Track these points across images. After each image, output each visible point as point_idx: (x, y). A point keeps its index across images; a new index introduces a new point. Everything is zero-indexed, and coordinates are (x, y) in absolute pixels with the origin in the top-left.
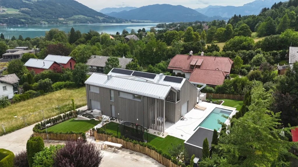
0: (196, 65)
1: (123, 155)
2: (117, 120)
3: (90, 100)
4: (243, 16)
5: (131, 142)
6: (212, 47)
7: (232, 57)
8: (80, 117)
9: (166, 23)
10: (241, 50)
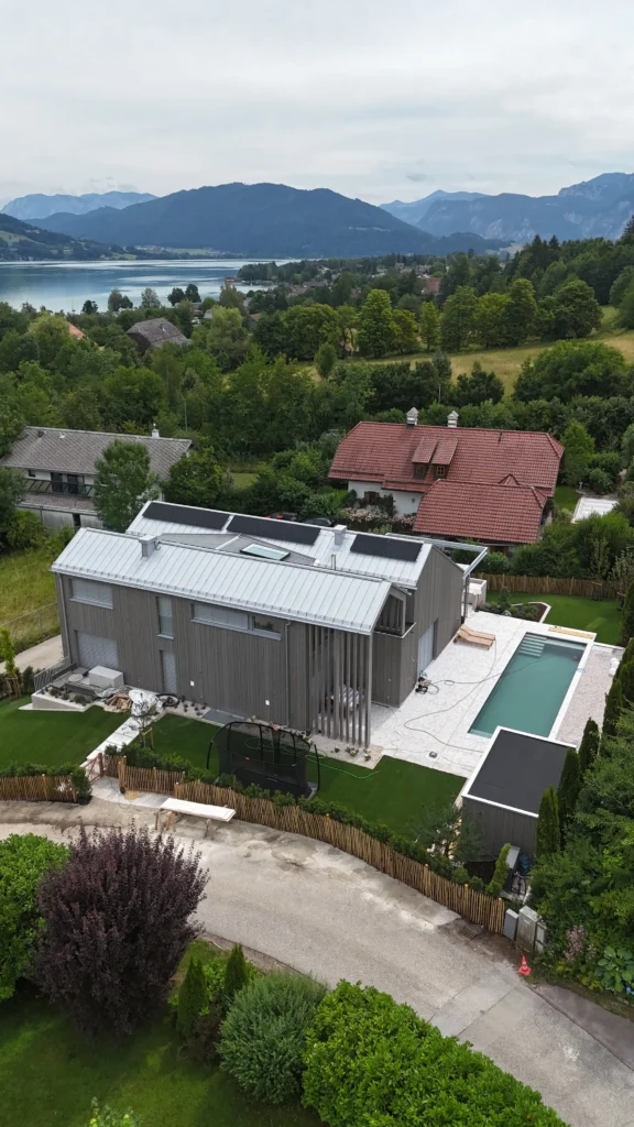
0: (434, 462)
1: (243, 849)
2: (186, 706)
3: (76, 631)
4: (564, 243)
5: (264, 797)
6: (477, 383)
7: (551, 424)
8: (43, 699)
9: (274, 263)
10: (583, 396)
